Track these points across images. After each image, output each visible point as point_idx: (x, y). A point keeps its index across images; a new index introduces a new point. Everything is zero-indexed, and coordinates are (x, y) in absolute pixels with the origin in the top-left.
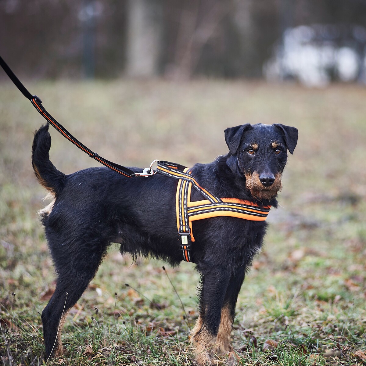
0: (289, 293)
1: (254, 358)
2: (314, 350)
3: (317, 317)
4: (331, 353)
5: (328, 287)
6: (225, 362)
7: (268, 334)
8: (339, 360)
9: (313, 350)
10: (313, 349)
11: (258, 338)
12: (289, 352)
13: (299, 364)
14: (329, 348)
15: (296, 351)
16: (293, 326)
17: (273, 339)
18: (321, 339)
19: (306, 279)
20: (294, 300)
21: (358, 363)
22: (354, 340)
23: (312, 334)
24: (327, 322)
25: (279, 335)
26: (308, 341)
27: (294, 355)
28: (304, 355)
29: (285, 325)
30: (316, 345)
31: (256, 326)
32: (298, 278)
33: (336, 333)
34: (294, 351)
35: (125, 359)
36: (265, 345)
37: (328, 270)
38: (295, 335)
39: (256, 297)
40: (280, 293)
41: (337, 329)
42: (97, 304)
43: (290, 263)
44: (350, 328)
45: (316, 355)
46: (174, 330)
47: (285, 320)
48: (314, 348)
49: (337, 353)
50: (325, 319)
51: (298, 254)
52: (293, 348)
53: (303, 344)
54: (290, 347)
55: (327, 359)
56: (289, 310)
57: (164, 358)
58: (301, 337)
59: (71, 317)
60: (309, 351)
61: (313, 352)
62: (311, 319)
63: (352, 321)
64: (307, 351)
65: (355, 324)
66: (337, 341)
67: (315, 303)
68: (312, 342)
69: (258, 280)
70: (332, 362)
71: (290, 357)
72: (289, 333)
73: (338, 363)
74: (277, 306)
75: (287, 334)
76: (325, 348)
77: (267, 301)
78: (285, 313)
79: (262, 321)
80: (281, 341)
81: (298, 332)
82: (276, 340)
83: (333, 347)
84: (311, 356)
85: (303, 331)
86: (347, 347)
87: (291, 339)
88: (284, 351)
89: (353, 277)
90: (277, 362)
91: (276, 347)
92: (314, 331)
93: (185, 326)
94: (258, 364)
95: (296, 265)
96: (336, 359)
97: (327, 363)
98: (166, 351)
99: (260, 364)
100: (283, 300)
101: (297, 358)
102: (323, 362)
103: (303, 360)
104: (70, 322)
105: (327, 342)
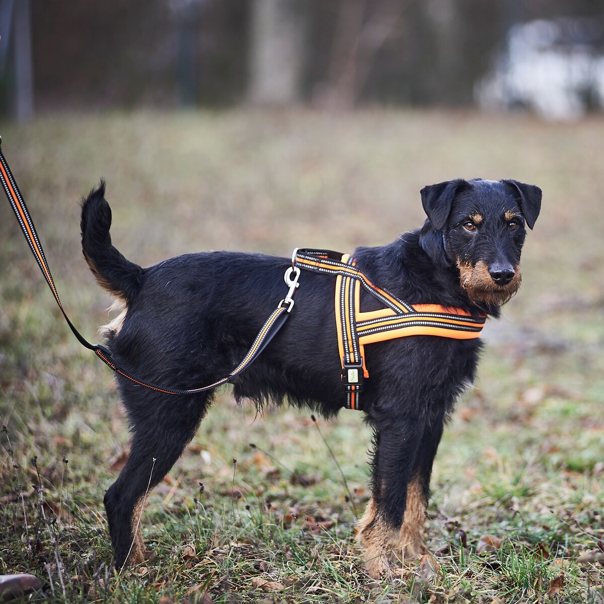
0: (518, 458)
1: (463, 566)
2: (560, 552)
3: (566, 498)
4: (589, 556)
5: (584, 449)
6: (414, 572)
7: (485, 527)
8: (602, 569)
9: (558, 552)
10: (560, 550)
11: (468, 532)
12: (519, 555)
13: (537, 575)
14: (586, 548)
15: (531, 553)
16: (526, 513)
17: (493, 534)
18: (573, 533)
19: (546, 436)
20: (528, 470)
23: (557, 527)
24: (582, 505)
25: (504, 528)
26: (551, 538)
27: (528, 560)
28: (545, 561)
29: (513, 512)
30: (563, 543)
31: (464, 513)
32: (534, 435)
33: (596, 525)
34: (528, 553)
35: (249, 567)
36: (480, 545)
37: (584, 421)
38: (530, 528)
39: (464, 467)
40: (504, 460)
41: (598, 517)
42: (202, 476)
43: (520, 410)
45: (564, 560)
46: (329, 520)
47: (512, 503)
48: (560, 548)
49: (600, 557)
50: (579, 501)
51: (533, 396)
52: (527, 549)
53: (543, 542)
54: (522, 548)
55: (582, 567)
56: (519, 486)
57: (314, 565)
58: (539, 530)
59: (159, 498)
60: (552, 553)
61: (559, 556)
62: (556, 501)
64: (550, 554)
66: (599, 538)
67: (563, 475)
68: (557, 538)
69: (468, 437)
70: (590, 572)
71: (521, 563)
72: (520, 524)
73: (601, 574)
74: (500, 480)
75: (516, 525)
76: (580, 549)
77: (483, 472)
78: (513, 492)
79: (475, 505)
80: (506, 537)
81: (534, 523)
82: (499, 536)
83: (592, 547)
84: (556, 562)
85: (543, 521)
87: (523, 535)
88: (512, 554)
90: (500, 572)
91: (499, 547)
92: (561, 521)
93: (348, 513)
94: (469, 575)
95: (530, 413)
96: (597, 567)
97: (582, 574)
98: (317, 554)
99: (472, 575)
100: (509, 471)
101: (533, 566)
102: (575, 572)
103: (544, 569)
104: (157, 507)
105: (582, 539)
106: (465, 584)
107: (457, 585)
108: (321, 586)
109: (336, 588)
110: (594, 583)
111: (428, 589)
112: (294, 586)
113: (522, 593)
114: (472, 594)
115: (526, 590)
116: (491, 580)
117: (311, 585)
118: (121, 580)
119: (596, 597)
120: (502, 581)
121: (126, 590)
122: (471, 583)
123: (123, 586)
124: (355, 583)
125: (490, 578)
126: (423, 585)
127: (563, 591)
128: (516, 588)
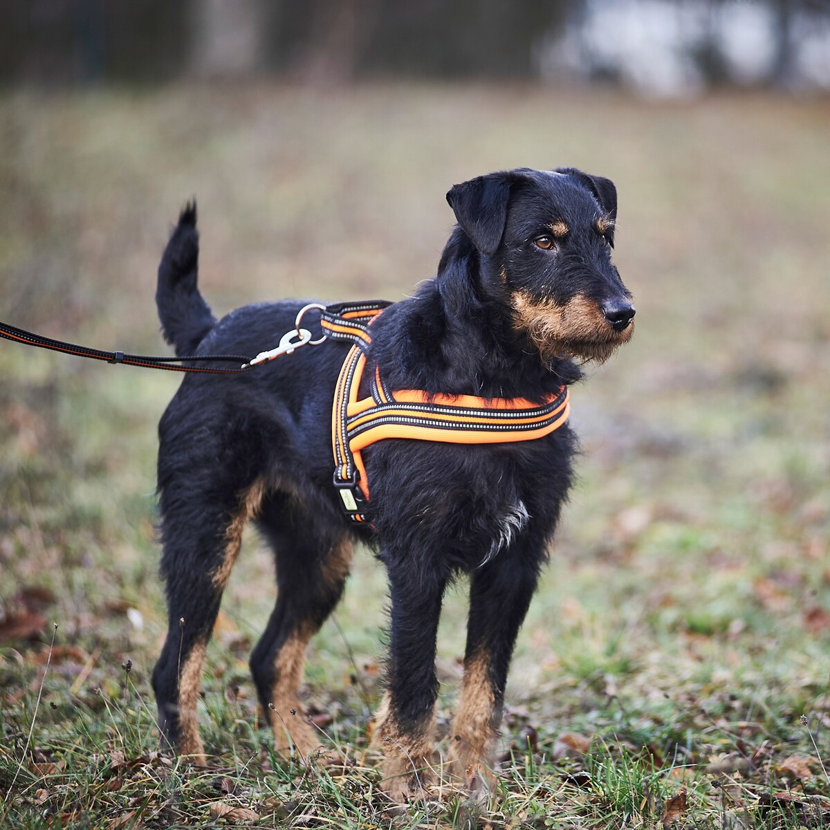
0: (613, 615)
1: (532, 781)
2: (680, 758)
3: (687, 675)
4: (726, 763)
5: (711, 600)
6: (457, 791)
7: (564, 721)
8: (743, 782)
9: (677, 758)
10: (680, 755)
11: (539, 729)
12: (617, 763)
13: (646, 792)
14: (719, 752)
15: (636, 760)
16: (627, 699)
17: (577, 731)
18: (698, 729)
19: (655, 581)
20: (630, 632)
21: (791, 788)
22: (780, 732)
23: (674, 719)
24: (711, 686)
25: (593, 722)
26: (665, 736)
27: (632, 770)
28: (657, 771)
29: (607, 697)
30: (684, 743)
31: (533, 699)
32: (636, 579)
33: (733, 715)
34: (631, 760)
35: (205, 786)
36: (558, 747)
37: (712, 558)
38: (634, 722)
40: (593, 618)
41: (736, 704)
42: (130, 648)
43: (616, 541)
44: (769, 702)
45: (687, 770)
46: (326, 712)
47: (605, 685)
48: (679, 751)
49: (741, 764)
50: (706, 680)
51: (635, 520)
52: (629, 753)
53: (653, 743)
55: (714, 780)
57: (304, 783)
58: (646, 725)
59: (64, 682)
60: (668, 760)
61: (678, 763)
63: (775, 683)
64: (664, 760)
65: (782, 692)
66: (739, 735)
67: (681, 640)
68: (674, 736)
70: (726, 787)
72: (618, 716)
73: (742, 791)
74: (586, 649)
75: (611, 718)
76: (709, 752)
77: (561, 636)
78: (606, 668)
79: (548, 687)
80: (597, 735)
81: (638, 714)
82: (586, 734)
83: (727, 749)
84: (674, 773)
85: (653, 711)
86: (762, 750)
87: (623, 732)
88: (607, 762)
89: (776, 573)
90: (590, 789)
91: (586, 751)
92: (680, 710)
93: (355, 701)
94: (542, 793)
95: (631, 546)
96: (737, 780)
97: (713, 790)
98: (310, 765)
99: (547, 795)
100: (601, 633)
101: (639, 779)
102: (703, 787)
103: (655, 784)
104: (61, 695)
105: (712, 738)
106: (536, 808)
107: (524, 809)
108: (316, 814)
109: (339, 816)
110: (732, 804)
111: (481, 817)
112: (274, 814)
113: (623, 820)
114: (547, 823)
115: (629, 816)
116: (576, 801)
117: (300, 813)
118: (8, 808)
119: (736, 825)
120: (592, 802)
121: (15, 825)
122: (545, 805)
123: (10, 819)
124: (367, 809)
125: (573, 798)
126: (472, 810)
127: (686, 816)
128: (614, 813)
